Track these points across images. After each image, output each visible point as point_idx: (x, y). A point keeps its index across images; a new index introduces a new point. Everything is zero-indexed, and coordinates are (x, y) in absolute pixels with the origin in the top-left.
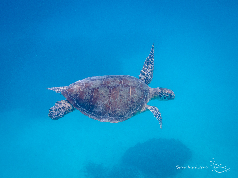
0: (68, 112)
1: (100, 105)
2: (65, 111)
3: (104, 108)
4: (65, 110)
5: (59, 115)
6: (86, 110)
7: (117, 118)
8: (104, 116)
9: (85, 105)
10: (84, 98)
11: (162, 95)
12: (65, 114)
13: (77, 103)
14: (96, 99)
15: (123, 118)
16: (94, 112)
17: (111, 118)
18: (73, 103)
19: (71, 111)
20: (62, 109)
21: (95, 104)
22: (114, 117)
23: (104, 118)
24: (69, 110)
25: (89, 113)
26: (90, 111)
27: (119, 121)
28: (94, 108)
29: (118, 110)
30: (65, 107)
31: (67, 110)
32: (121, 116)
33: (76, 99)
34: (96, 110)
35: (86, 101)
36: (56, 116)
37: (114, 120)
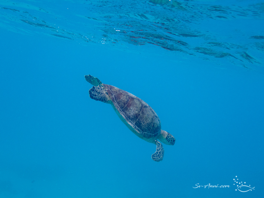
0: (102, 101)
1: (132, 111)
2: (102, 98)
3: (134, 115)
4: (102, 96)
5: (96, 97)
6: (120, 107)
7: (139, 129)
8: (131, 121)
9: (120, 103)
10: (122, 98)
11: (168, 137)
12: (100, 100)
13: (114, 98)
14: (130, 105)
15: (143, 133)
16: (125, 113)
17: (136, 127)
18: (111, 96)
19: (105, 101)
20: (101, 94)
21: (128, 107)
22: (138, 127)
23: (131, 122)
24: (104, 99)
25: (121, 111)
26: (122, 110)
27: (139, 133)
28: (126, 110)
29: (143, 123)
30: (103, 95)
31: (103, 98)
32: (142, 130)
33: (114, 95)
34: (128, 113)
35: (122, 101)
36: (94, 95)
37: (137, 129)
